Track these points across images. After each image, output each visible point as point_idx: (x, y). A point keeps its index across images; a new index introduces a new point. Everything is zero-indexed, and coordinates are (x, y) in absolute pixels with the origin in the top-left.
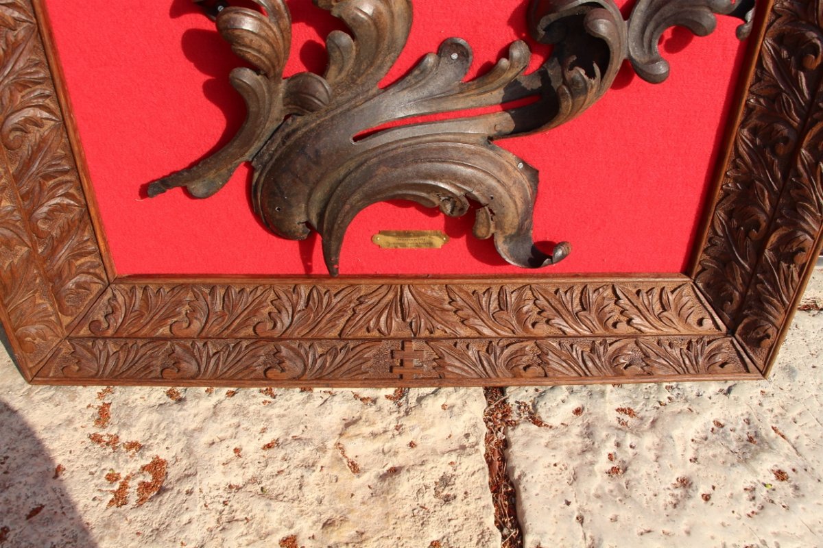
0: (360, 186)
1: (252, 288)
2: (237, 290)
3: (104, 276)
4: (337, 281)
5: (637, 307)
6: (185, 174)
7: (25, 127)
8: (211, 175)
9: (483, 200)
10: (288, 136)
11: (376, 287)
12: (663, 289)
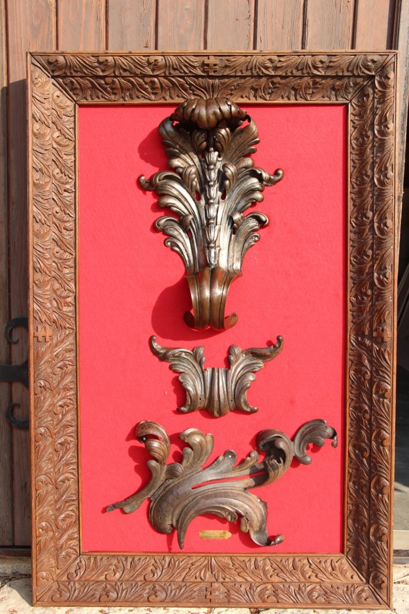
0: (194, 507)
1: (145, 557)
2: (138, 558)
3: (78, 551)
4: (183, 554)
5: (320, 569)
6: (124, 502)
7: (64, 480)
8: (134, 503)
9: (243, 514)
11: (200, 557)
12: (332, 560)
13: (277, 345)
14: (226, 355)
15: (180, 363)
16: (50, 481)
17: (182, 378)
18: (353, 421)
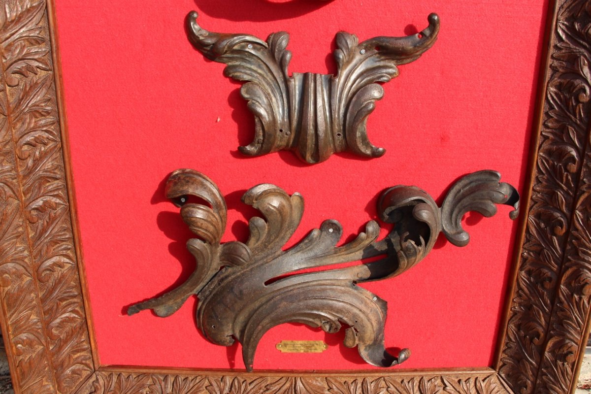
0: (269, 314)
1: (193, 377)
2: (183, 378)
3: (92, 366)
4: (251, 374)
5: (459, 392)
7: (53, 268)
8: (171, 303)
9: (350, 323)
10: (222, 280)
11: (278, 378)
12: (476, 379)
13: (427, 33)
14: (328, 50)
15: (244, 64)
16: (24, 271)
17: (247, 92)
18: (543, 174)
